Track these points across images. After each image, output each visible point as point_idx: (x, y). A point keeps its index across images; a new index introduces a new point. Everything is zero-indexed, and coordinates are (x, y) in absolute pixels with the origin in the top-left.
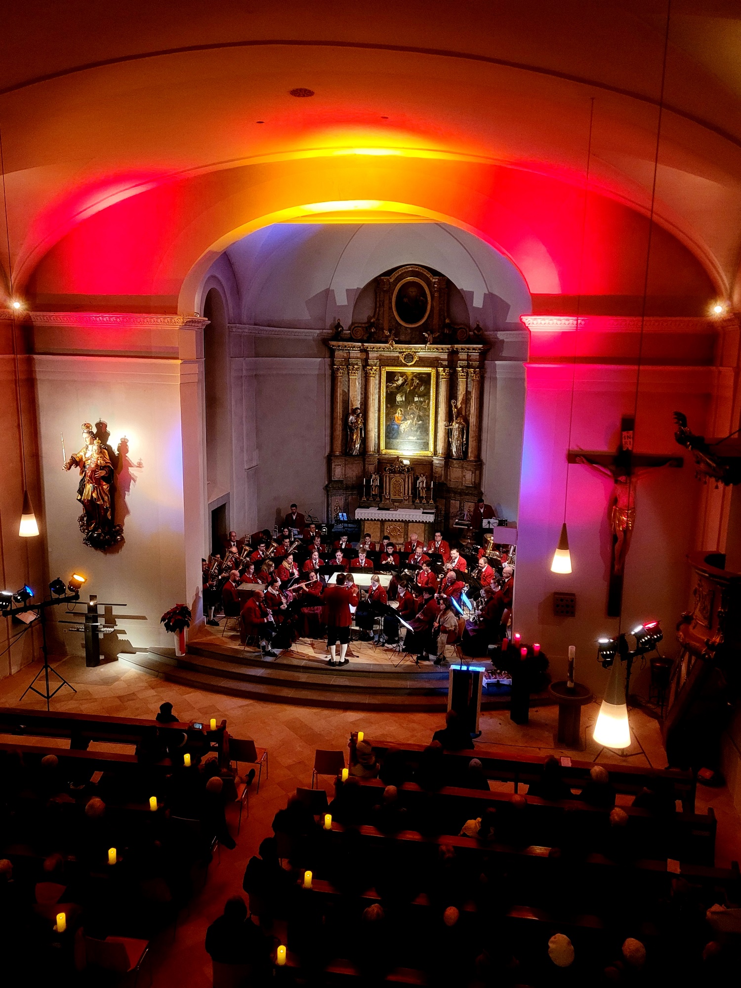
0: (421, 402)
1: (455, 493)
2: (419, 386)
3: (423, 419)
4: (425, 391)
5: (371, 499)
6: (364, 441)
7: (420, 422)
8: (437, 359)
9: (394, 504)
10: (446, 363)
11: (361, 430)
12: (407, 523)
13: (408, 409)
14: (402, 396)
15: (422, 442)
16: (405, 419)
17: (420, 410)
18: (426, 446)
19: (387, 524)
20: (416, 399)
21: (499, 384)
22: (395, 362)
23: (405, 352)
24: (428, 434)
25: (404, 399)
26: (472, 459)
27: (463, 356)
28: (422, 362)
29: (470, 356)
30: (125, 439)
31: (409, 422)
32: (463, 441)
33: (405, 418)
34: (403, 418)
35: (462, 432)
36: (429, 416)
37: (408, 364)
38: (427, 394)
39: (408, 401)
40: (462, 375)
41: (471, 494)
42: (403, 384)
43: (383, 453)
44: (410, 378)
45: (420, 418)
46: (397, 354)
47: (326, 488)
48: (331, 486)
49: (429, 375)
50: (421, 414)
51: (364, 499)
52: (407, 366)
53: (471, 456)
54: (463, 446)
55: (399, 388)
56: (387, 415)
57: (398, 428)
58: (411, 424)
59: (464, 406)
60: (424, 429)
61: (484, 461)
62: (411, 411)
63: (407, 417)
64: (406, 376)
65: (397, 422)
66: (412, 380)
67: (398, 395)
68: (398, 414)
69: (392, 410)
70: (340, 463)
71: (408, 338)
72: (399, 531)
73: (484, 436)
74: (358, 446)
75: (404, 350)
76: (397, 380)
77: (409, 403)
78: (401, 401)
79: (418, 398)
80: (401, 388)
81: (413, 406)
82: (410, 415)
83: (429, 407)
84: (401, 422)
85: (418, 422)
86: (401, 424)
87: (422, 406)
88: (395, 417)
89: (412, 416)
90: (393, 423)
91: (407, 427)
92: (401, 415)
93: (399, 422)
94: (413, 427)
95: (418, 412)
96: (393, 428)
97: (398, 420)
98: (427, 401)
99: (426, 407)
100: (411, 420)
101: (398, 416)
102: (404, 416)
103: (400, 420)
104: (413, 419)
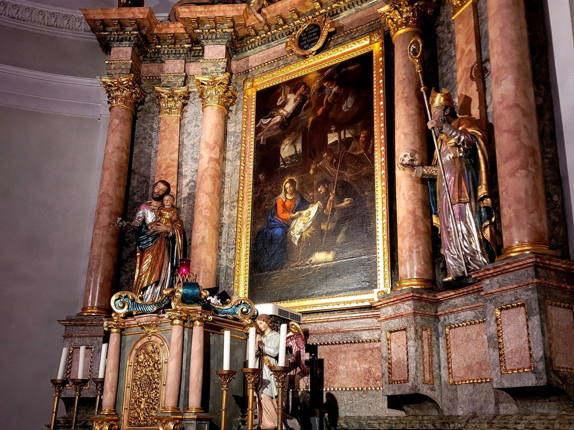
16: (303, 204)
17: (344, 167)
20: (332, 139)
25: (299, 147)
33: (302, 199)
34: (297, 203)
37: (308, 52)
49: (367, 59)
57: (285, 233)
65: (282, 216)
69: (269, 188)
77: (313, 155)
78: (291, 157)
79: (337, 134)
80: (293, 121)
81: (325, 159)
82: (317, 190)
83: (369, 151)
84: (293, 215)
85: (338, 204)
86: (293, 219)
87: (349, 153)
88: (276, 205)
89: (321, 191)
90: (273, 223)
91: (309, 225)
92: (291, 194)
93: (287, 214)
94: (326, 223)
95: (340, 174)
96: (271, 236)
97: (285, 209)
98: (363, 134)
99: (362, 151)
100: (319, 202)
101: (284, 200)
102: (300, 194)
103: (291, 211)
104: (324, 198)
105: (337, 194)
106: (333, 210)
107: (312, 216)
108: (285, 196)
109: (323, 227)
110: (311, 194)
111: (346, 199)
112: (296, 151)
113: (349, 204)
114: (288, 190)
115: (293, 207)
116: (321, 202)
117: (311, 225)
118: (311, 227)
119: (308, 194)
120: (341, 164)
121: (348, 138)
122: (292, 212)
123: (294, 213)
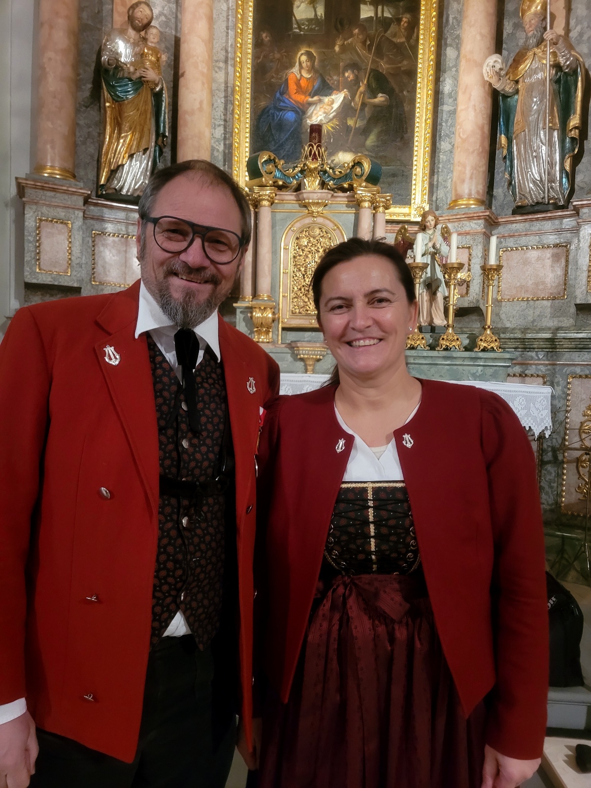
13: (337, 48)
14: (312, 3)
16: (325, 89)
17: (379, 53)
25: (321, 11)
33: (324, 81)
34: (317, 84)
39: (339, 19)
54: (565, 153)
57: (300, 119)
63: (332, 79)
65: (295, 95)
68: (300, 70)
69: (277, 56)
77: (339, 26)
78: (310, 21)
79: (372, 8)
81: (356, 37)
82: (344, 74)
83: (412, 42)
84: (310, 99)
85: (370, 98)
86: (310, 104)
87: (387, 39)
88: (287, 80)
89: (348, 77)
90: (282, 104)
91: (331, 116)
92: (309, 72)
93: (303, 97)
94: (354, 119)
95: (374, 61)
96: (279, 120)
97: (300, 89)
98: (406, 18)
99: (403, 40)
100: (345, 90)
101: (298, 76)
102: (321, 75)
103: (308, 93)
104: (353, 87)
105: (369, 85)
106: (364, 105)
107: (336, 106)
108: (300, 72)
109: (350, 122)
110: (335, 78)
111: (380, 95)
112: (316, 15)
113: (383, 101)
114: (304, 65)
115: (310, 89)
116: (349, 91)
117: (334, 117)
118: (335, 120)
119: (331, 77)
120: (377, 48)
121: (387, 18)
122: (310, 95)
123: (312, 97)
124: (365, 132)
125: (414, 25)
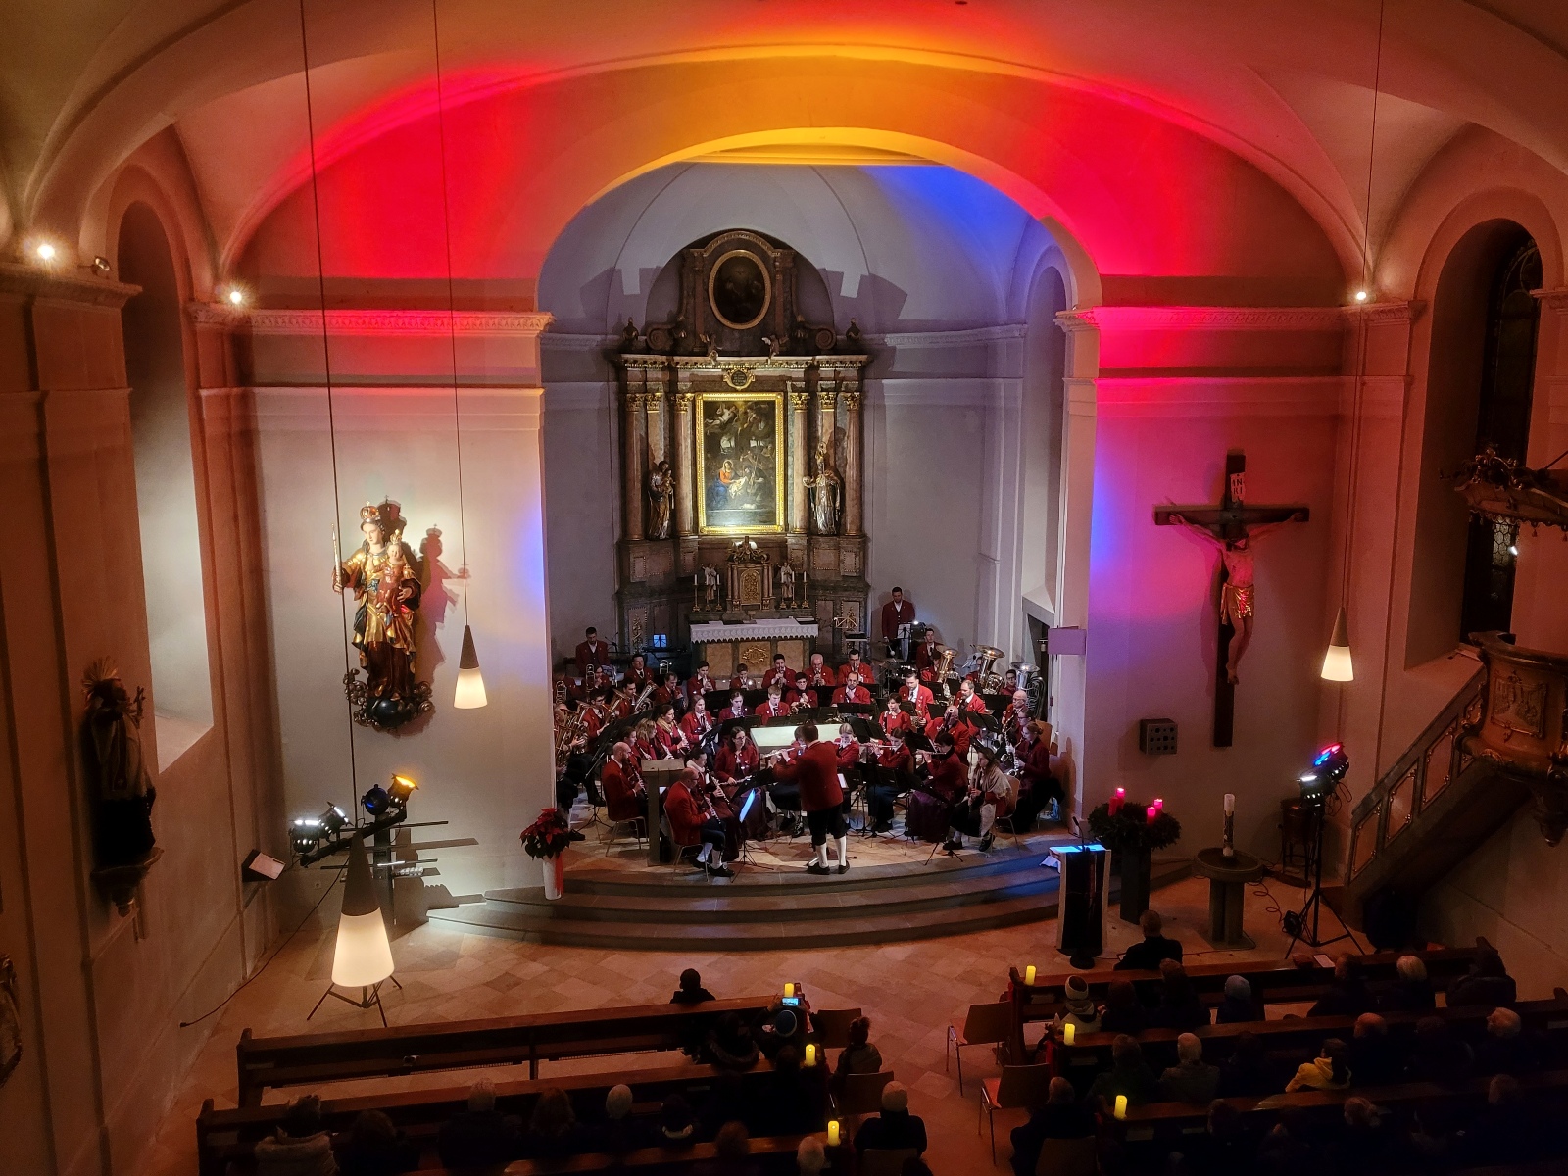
0: (761, 448)
1: (825, 588)
2: (756, 422)
3: (766, 476)
4: (766, 431)
5: (708, 607)
6: (675, 515)
7: (761, 480)
8: (783, 380)
9: (746, 613)
10: (802, 384)
11: (670, 496)
12: (774, 641)
13: (741, 459)
14: (729, 440)
15: (763, 512)
16: (737, 477)
17: (759, 461)
18: (769, 518)
19: (742, 647)
20: (753, 444)
21: (890, 415)
22: (717, 385)
23: (733, 369)
24: (774, 499)
25: (733, 444)
26: (853, 533)
27: (826, 371)
28: (760, 385)
29: (839, 373)
30: (434, 530)
31: (743, 480)
32: (835, 508)
33: (736, 474)
34: (733, 475)
35: (832, 491)
36: (774, 469)
37: (738, 388)
38: (770, 434)
39: (741, 447)
40: (826, 403)
41: (853, 588)
42: (730, 421)
43: (705, 533)
44: (741, 410)
45: (760, 473)
46: (718, 372)
47: (619, 597)
48: (625, 591)
49: (772, 404)
50: (762, 467)
51: (697, 608)
52: (736, 391)
53: (850, 528)
54: (835, 515)
55: (724, 426)
56: (707, 470)
57: (726, 491)
58: (746, 483)
59: (832, 451)
60: (767, 491)
61: (870, 535)
62: (746, 463)
63: (740, 473)
64: (736, 408)
65: (723, 481)
66: (746, 413)
67: (724, 438)
68: (725, 469)
69: (715, 463)
70: (641, 554)
71: (736, 347)
72: (763, 655)
73: (868, 497)
74: (666, 524)
75: (731, 366)
76: (721, 415)
77: (741, 450)
79: (755, 442)
80: (728, 427)
81: (749, 455)
82: (744, 470)
83: (773, 456)
85: (757, 480)
86: (730, 484)
87: (763, 455)
88: (720, 474)
89: (747, 471)
90: (718, 484)
92: (729, 470)
93: (727, 480)
94: (750, 489)
95: (757, 465)
96: (717, 491)
97: (725, 478)
98: (771, 446)
99: (770, 455)
100: (745, 477)
101: (725, 472)
102: (735, 471)
103: (729, 479)
105: (756, 475)
106: (754, 483)
107: (742, 484)
109: (749, 491)
111: (761, 478)
112: (731, 445)
114: (727, 467)
115: (730, 477)
116: (747, 477)
117: (741, 489)
120: (758, 459)
123: (731, 481)
124: (755, 494)
125: (774, 448)
